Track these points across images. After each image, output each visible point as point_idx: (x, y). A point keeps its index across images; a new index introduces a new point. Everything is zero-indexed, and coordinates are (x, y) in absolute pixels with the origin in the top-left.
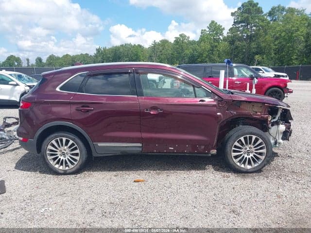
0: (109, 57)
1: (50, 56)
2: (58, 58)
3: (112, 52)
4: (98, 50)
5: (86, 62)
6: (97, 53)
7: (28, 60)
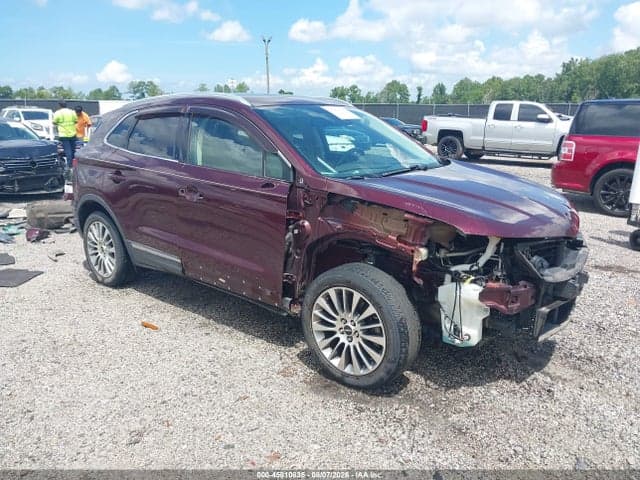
0: (589, 82)
1: (462, 82)
2: (476, 86)
3: (598, 70)
4: (567, 67)
5: (532, 94)
6: (564, 73)
7: (420, 89)
